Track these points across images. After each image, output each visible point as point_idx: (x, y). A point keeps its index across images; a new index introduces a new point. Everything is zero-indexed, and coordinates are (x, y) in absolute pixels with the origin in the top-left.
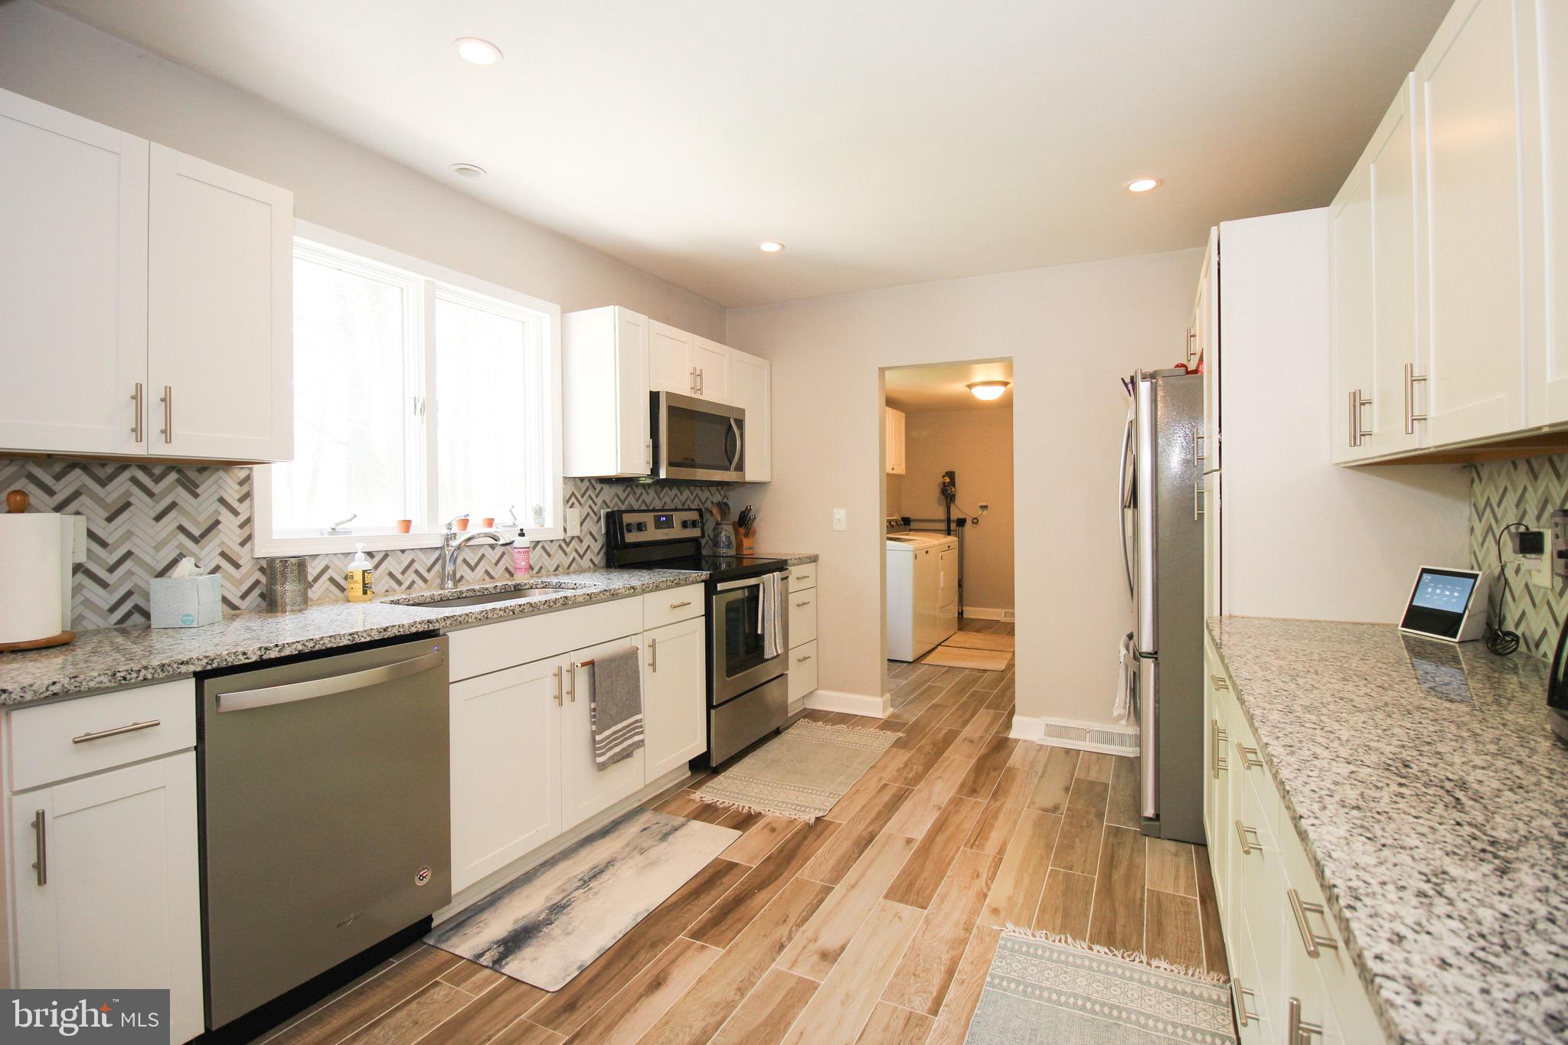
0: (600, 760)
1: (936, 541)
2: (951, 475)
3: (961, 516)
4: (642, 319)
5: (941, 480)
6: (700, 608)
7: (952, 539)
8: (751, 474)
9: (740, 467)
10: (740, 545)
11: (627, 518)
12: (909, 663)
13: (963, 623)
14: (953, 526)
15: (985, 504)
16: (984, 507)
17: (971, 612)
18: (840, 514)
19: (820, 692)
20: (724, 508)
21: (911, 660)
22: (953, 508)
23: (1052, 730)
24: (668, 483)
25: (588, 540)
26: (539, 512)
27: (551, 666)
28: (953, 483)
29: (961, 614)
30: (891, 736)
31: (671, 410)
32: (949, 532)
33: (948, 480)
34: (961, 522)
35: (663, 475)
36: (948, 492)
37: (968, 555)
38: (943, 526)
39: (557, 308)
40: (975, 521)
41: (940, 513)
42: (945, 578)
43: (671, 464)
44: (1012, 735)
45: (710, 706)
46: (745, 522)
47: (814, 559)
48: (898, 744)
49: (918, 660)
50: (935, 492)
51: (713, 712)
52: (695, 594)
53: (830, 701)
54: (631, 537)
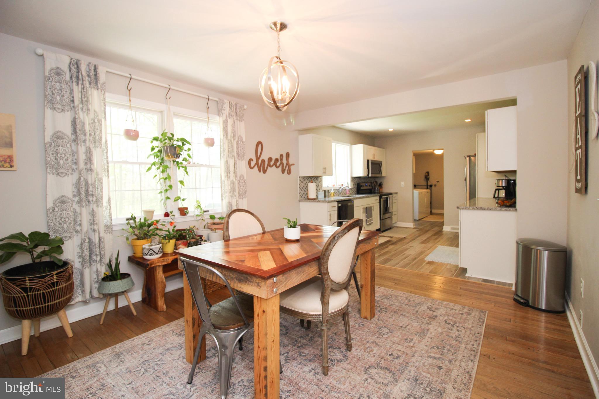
0: (368, 224)
1: (424, 191)
2: (428, 173)
3: (431, 184)
4: (366, 146)
5: (425, 174)
6: (378, 201)
7: (428, 190)
8: (383, 175)
9: (381, 174)
10: (380, 190)
11: (361, 184)
12: (417, 220)
13: (431, 213)
14: (429, 187)
15: (438, 180)
16: (438, 182)
17: (434, 211)
18: (403, 183)
19: (398, 223)
20: (376, 182)
21: (418, 219)
22: (428, 182)
23: (452, 228)
24: (371, 177)
25: (354, 189)
26: (348, 183)
27: (362, 207)
28: (428, 175)
29: (431, 211)
30: (415, 230)
31: (372, 163)
32: (427, 188)
33: (427, 174)
34: (431, 186)
35: (370, 176)
36: (427, 177)
37: (433, 194)
38: (426, 187)
39: (350, 145)
40: (435, 185)
41: (424, 183)
42: (426, 200)
43: (371, 174)
44: (443, 230)
45: (380, 220)
46: (381, 185)
47: (396, 193)
48: (417, 231)
49: (419, 220)
50: (423, 178)
51: (381, 221)
52: (378, 198)
53: (400, 224)
54: (362, 188)
